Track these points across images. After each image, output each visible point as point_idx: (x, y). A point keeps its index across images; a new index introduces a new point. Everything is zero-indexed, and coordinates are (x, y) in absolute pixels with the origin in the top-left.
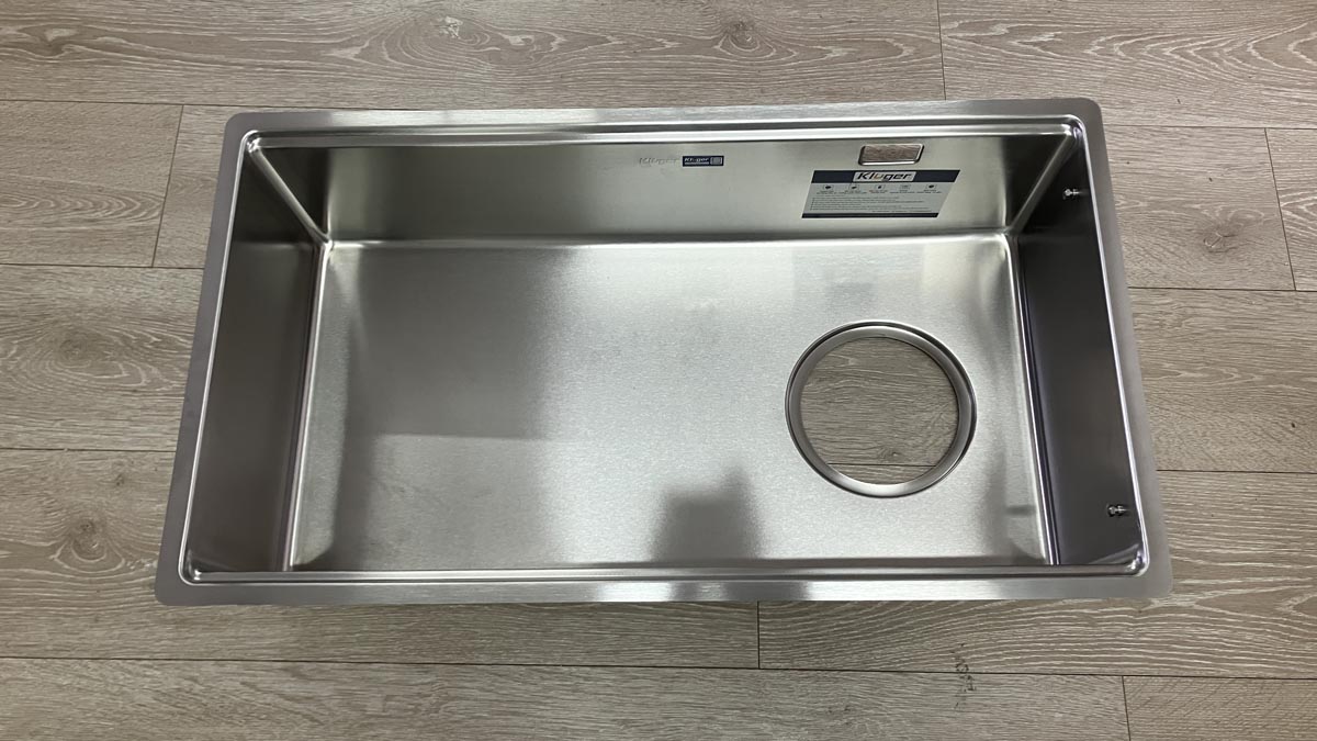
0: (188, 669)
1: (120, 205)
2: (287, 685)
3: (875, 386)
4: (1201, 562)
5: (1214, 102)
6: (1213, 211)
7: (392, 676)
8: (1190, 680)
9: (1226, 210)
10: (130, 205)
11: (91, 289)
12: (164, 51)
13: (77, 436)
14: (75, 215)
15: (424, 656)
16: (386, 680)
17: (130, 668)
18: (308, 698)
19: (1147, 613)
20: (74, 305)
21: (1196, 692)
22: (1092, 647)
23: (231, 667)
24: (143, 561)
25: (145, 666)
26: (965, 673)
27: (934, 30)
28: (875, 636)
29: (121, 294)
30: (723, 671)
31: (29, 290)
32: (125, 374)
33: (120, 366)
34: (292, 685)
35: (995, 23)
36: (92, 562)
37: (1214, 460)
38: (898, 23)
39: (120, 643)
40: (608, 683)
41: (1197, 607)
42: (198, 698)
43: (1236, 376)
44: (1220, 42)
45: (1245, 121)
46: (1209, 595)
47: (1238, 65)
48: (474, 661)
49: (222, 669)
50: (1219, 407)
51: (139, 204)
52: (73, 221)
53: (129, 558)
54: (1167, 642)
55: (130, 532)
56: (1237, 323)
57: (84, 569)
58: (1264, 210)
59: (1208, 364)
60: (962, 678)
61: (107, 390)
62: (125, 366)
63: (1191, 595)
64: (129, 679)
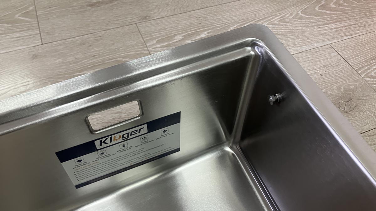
5: (299, 40)
6: (332, 90)
9: (339, 88)
27: (144, 47)
35: (175, 35)
38: (122, 49)
44: (286, 14)
45: (319, 44)
47: (300, 22)
58: (356, 81)
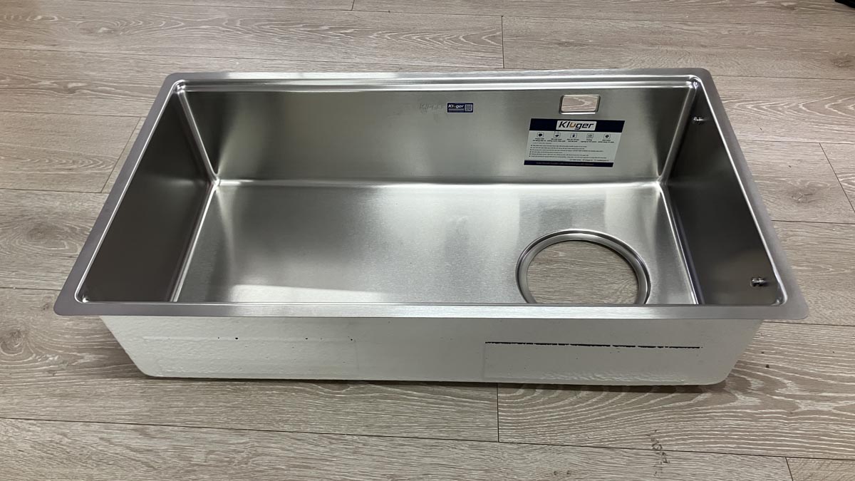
0: (62, 427)
1: (89, 162)
2: (134, 441)
3: (578, 269)
4: (832, 382)
5: (784, 130)
6: (795, 182)
7: (216, 437)
8: (840, 462)
9: (803, 182)
10: (95, 162)
11: (58, 203)
12: (136, 94)
13: (23, 280)
14: (60, 166)
15: (242, 424)
16: (210, 440)
17: (19, 425)
18: (148, 450)
19: (797, 414)
20: (45, 211)
21: (845, 471)
22: (756, 436)
23: (95, 427)
24: (48, 356)
25: (30, 424)
26: (660, 451)
28: (587, 422)
29: (77, 206)
30: (469, 443)
31: (18, 202)
32: (67, 248)
33: (65, 243)
34: (139, 441)
36: (13, 355)
37: (826, 318)
39: (17, 407)
40: (381, 448)
41: (835, 411)
42: (65, 447)
43: (831, 269)
44: (783, 103)
45: (806, 139)
46: (842, 404)
47: (795, 113)
48: (281, 429)
49: (87, 428)
50: (824, 288)
51: (101, 162)
52: (57, 169)
53: (38, 354)
54: (816, 435)
55: (44, 338)
56: (825, 240)
57: (5, 360)
58: (829, 182)
59: (810, 262)
60: (657, 453)
61: (53, 256)
62: (68, 243)
63: (828, 403)
64: (16, 432)
